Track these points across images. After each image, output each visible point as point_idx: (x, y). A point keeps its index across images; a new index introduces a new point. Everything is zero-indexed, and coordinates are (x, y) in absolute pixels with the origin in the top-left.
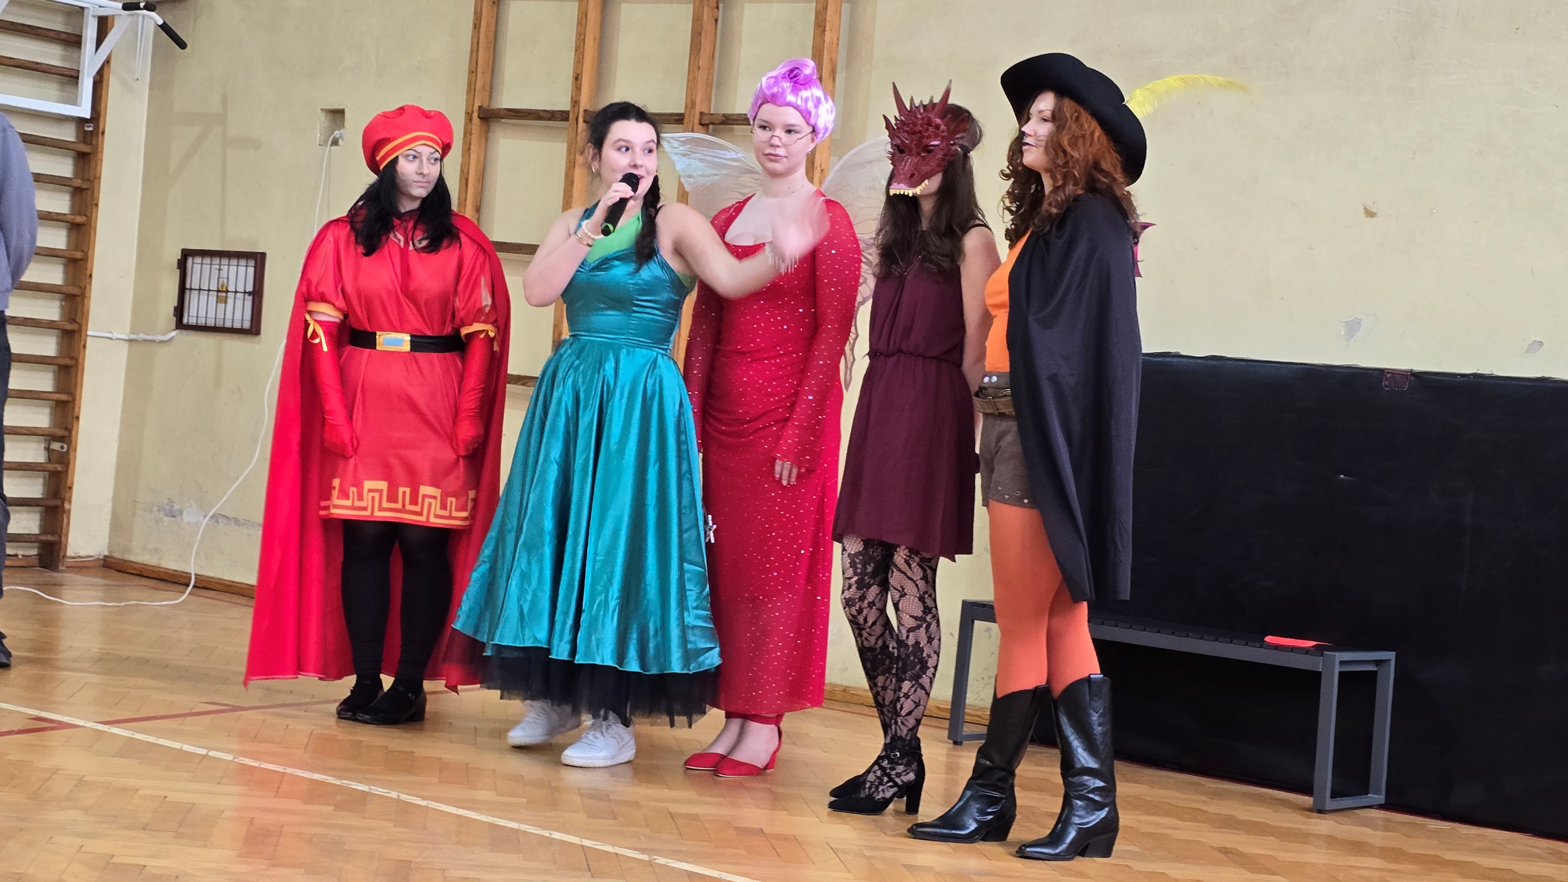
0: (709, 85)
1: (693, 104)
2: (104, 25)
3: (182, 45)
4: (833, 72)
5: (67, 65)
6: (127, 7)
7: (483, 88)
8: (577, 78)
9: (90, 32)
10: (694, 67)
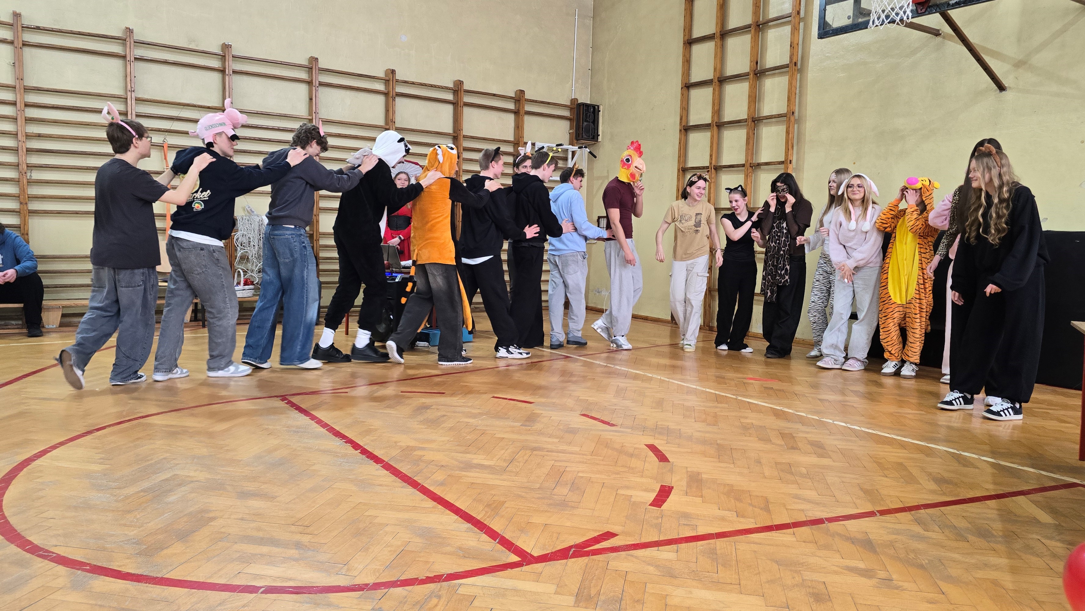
0: (752, 154)
1: (748, 160)
2: (574, 153)
3: (595, 157)
4: (793, 147)
5: (564, 166)
6: (579, 148)
7: (683, 162)
8: (711, 156)
9: (570, 156)
10: (747, 149)
